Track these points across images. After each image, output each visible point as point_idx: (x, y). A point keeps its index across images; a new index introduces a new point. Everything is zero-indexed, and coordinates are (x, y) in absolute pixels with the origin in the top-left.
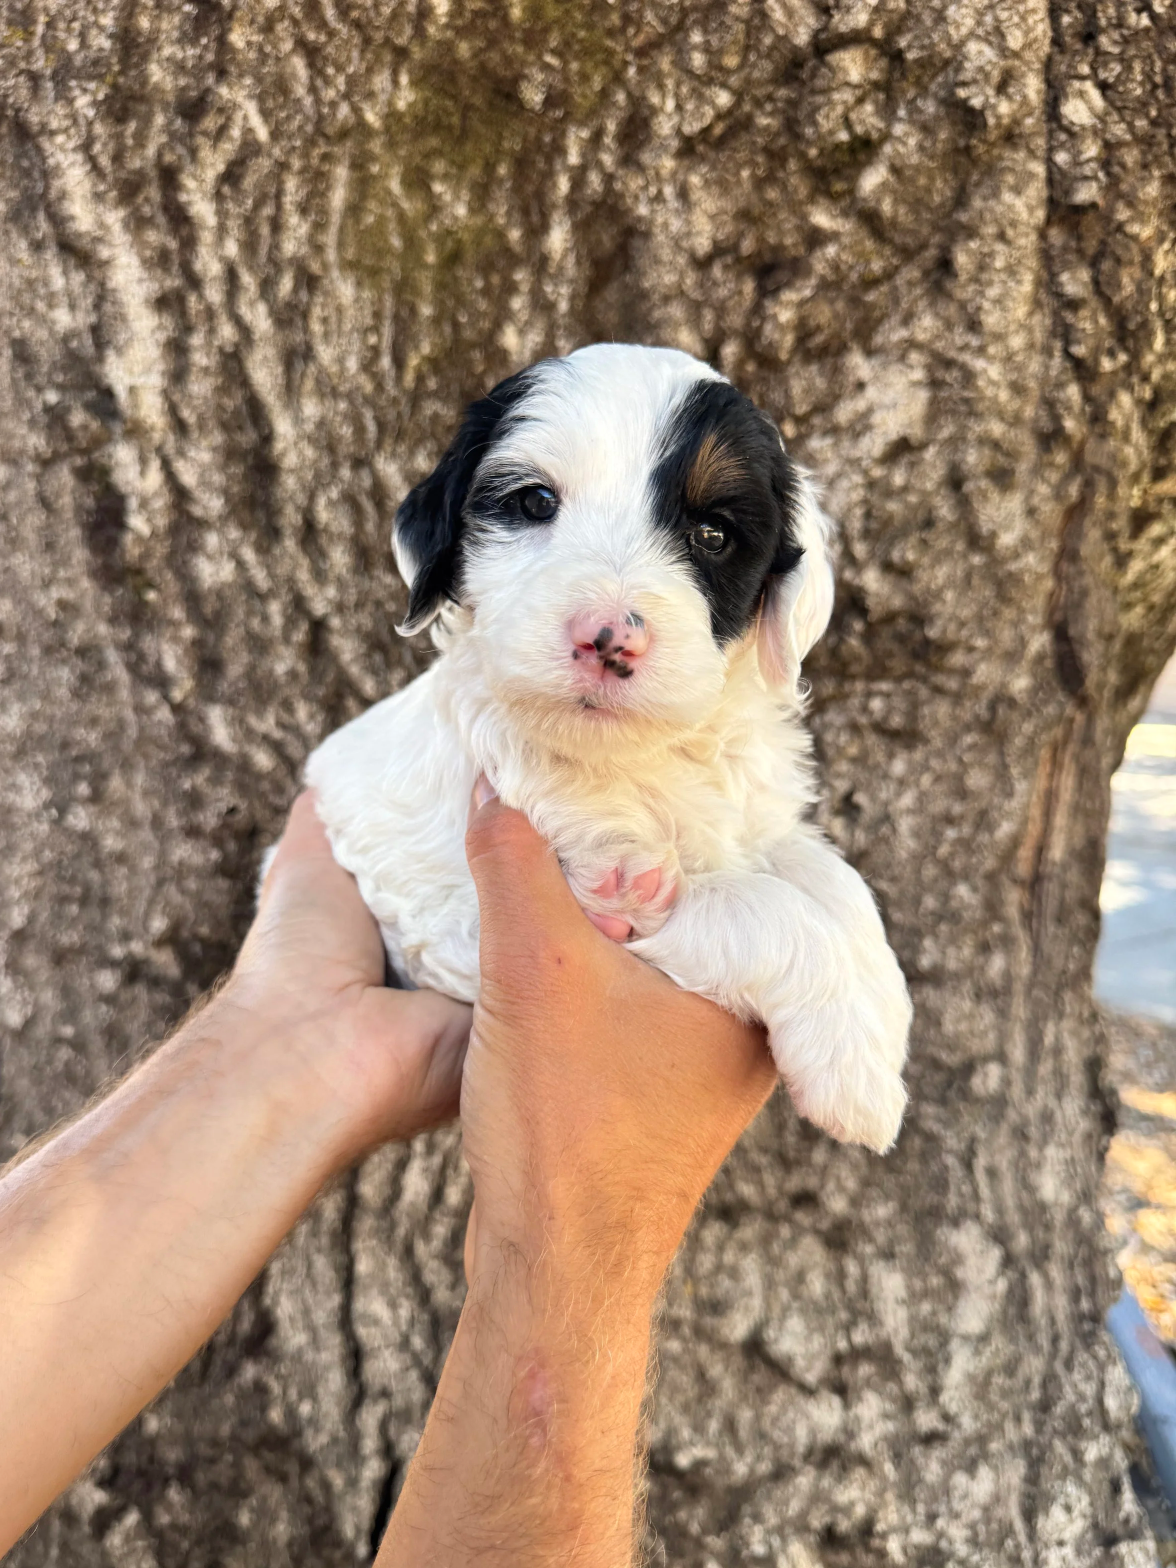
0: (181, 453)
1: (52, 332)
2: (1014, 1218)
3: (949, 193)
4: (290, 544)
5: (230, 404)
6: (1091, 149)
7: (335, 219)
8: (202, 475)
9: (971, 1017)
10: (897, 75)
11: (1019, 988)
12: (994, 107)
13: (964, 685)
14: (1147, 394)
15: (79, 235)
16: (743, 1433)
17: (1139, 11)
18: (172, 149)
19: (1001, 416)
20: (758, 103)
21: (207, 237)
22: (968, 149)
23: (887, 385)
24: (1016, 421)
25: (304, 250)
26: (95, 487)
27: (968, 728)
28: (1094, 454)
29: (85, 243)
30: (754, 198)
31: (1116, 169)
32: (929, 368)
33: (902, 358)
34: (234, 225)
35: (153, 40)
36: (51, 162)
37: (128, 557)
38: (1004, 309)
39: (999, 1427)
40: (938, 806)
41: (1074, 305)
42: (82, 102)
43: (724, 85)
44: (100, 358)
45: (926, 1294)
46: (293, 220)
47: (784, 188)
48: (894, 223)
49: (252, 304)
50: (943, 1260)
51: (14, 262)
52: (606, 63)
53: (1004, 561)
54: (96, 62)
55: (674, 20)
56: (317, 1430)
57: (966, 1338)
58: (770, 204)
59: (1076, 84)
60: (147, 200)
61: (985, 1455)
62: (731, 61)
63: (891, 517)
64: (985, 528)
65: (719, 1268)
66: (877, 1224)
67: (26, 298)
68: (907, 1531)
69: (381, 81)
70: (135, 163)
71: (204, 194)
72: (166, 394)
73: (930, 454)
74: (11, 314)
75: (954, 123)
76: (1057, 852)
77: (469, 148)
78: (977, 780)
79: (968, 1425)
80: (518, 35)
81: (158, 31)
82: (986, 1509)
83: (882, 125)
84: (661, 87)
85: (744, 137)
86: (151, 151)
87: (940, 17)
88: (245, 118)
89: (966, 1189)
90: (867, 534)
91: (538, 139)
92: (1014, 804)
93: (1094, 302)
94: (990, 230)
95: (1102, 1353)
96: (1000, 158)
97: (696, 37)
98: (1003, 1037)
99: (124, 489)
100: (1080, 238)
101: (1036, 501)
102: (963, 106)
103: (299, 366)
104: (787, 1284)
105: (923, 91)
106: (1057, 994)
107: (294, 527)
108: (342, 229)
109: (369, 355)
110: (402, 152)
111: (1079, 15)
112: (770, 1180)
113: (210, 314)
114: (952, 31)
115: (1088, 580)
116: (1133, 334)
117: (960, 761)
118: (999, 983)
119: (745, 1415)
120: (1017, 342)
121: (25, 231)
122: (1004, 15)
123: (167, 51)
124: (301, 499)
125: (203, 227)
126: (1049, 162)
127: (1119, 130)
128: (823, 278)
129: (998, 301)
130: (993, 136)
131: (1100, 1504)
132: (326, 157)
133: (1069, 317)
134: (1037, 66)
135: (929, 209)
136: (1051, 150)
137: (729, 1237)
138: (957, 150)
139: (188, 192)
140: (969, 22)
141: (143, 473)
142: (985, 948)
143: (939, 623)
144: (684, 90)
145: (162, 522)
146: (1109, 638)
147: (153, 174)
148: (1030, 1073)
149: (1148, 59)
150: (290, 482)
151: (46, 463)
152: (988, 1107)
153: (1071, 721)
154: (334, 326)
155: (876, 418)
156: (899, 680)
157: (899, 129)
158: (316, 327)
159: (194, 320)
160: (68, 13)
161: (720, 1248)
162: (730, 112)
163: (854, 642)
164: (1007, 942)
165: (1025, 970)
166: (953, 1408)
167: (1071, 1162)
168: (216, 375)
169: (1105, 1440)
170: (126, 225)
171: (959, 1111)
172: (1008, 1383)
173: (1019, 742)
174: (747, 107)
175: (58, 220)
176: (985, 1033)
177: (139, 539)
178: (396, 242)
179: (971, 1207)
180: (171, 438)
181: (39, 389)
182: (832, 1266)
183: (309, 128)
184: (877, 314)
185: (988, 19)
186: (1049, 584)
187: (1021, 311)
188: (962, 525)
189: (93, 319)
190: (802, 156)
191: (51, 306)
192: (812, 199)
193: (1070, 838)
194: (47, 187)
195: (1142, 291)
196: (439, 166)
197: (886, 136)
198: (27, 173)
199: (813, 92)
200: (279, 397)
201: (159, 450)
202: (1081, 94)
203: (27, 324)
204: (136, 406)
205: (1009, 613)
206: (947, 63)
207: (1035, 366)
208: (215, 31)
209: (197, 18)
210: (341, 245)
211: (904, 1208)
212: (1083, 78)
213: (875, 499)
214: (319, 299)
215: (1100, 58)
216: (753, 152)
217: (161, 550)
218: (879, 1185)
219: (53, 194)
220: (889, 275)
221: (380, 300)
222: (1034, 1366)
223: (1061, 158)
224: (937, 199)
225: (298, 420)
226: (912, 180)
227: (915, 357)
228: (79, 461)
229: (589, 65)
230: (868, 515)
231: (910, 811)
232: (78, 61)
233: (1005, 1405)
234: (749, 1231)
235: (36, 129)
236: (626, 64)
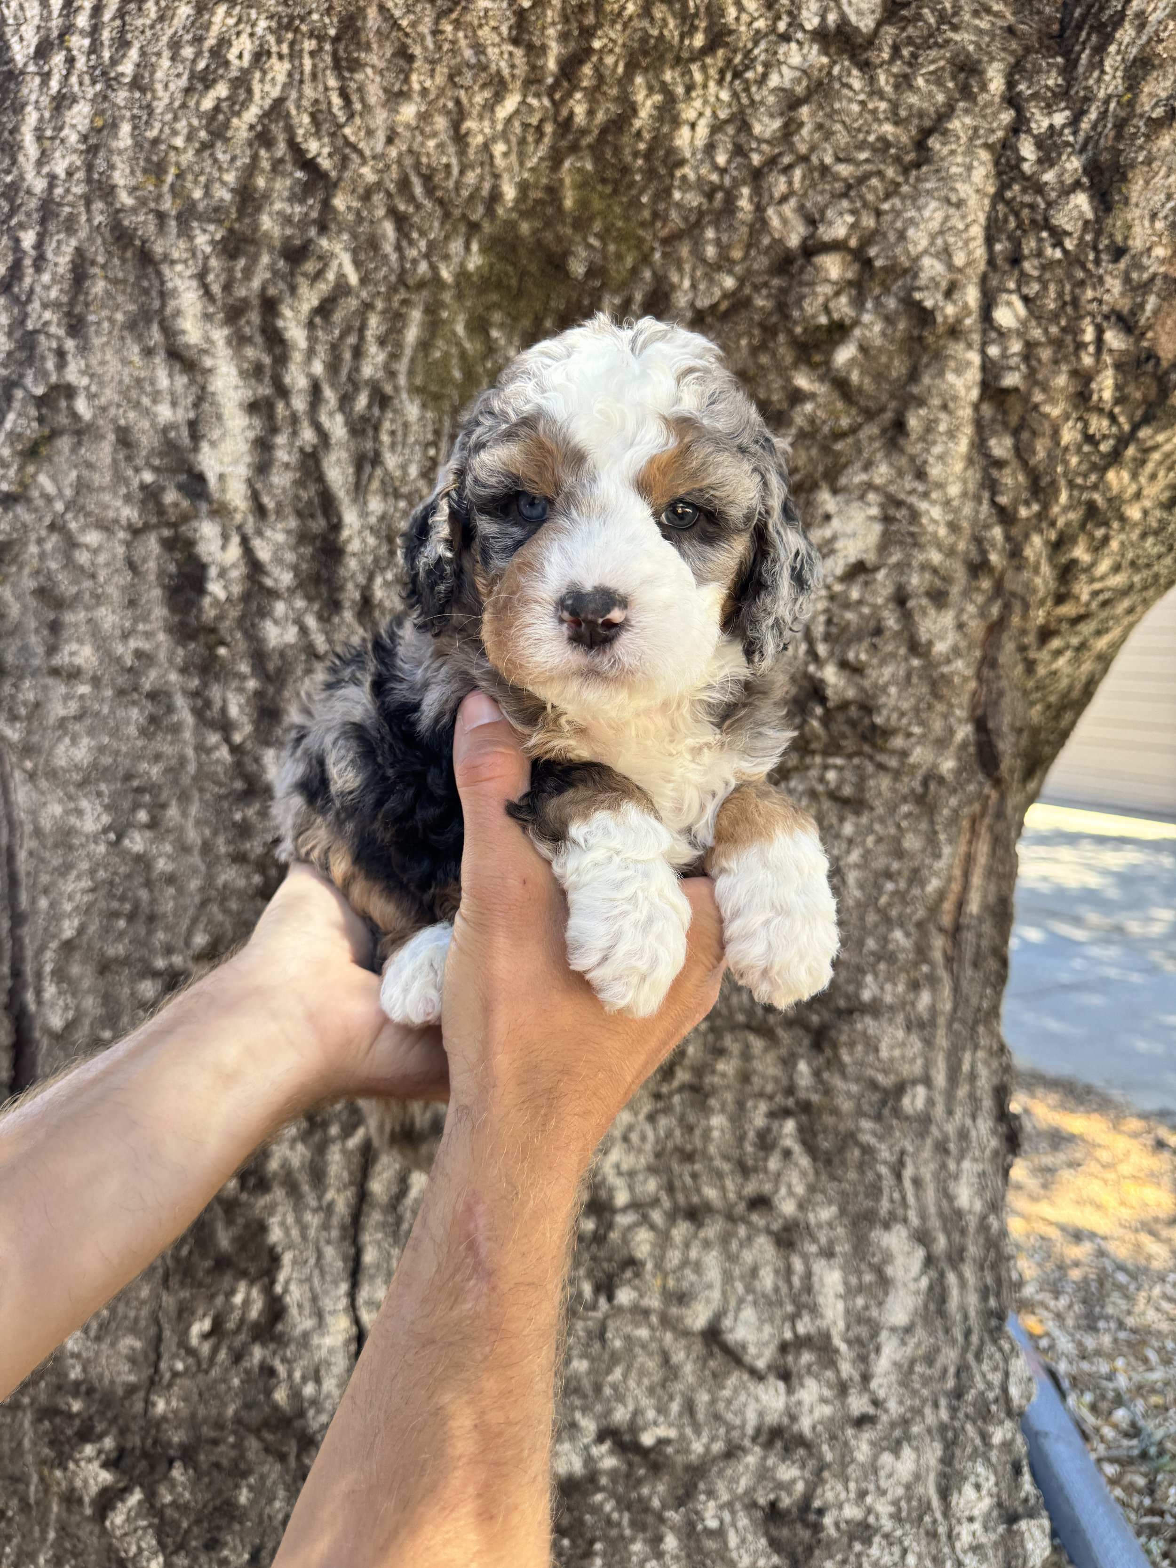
0: (259, 533)
1: (153, 424)
2: (935, 1223)
3: (904, 371)
4: (348, 615)
5: (304, 495)
6: (1016, 347)
7: (408, 352)
8: (275, 553)
9: (903, 1045)
10: (866, 276)
11: (942, 1021)
12: (942, 309)
13: (903, 764)
14: (1053, 536)
15: (188, 346)
16: (701, 1416)
17: (1054, 246)
18: (275, 284)
19: (939, 547)
20: (756, 288)
21: (297, 357)
22: (920, 339)
23: (849, 518)
24: (951, 552)
25: (380, 374)
26: (178, 555)
27: (905, 799)
28: (1012, 583)
29: (192, 354)
30: (750, 362)
31: (1034, 363)
32: (882, 506)
33: (862, 497)
34: (322, 350)
35: (266, 196)
36: (170, 285)
37: (204, 618)
38: (945, 464)
39: (918, 1412)
40: (879, 863)
41: (1000, 464)
42: (201, 240)
43: (730, 272)
44: (196, 449)
45: (860, 1289)
46: (373, 349)
47: (774, 355)
48: (860, 390)
49: (331, 414)
50: (875, 1260)
51: (126, 362)
52: (638, 247)
53: (938, 665)
54: (216, 210)
55: (693, 218)
56: (319, 1411)
57: (893, 1329)
58: (762, 367)
59: (1005, 296)
60: (248, 322)
61: (907, 1437)
62: (737, 254)
63: (848, 624)
64: (924, 637)
65: (685, 1263)
66: (820, 1226)
67: (134, 394)
68: (840, 1507)
69: (456, 246)
70: (241, 292)
71: (299, 322)
72: (250, 482)
73: (881, 575)
74: (119, 406)
75: (910, 318)
76: (974, 907)
77: (522, 304)
78: (912, 842)
79: (894, 1408)
80: (568, 220)
81: (272, 190)
82: (908, 1487)
83: (853, 314)
84: (680, 269)
85: (744, 314)
86: (256, 283)
87: (902, 236)
88: (340, 265)
89: (896, 1196)
90: (827, 637)
91: (579, 302)
92: (941, 865)
93: (1015, 464)
94: (936, 402)
95: (1007, 1347)
96: (945, 347)
97: (710, 234)
98: (928, 1065)
99: (205, 559)
100: (1005, 413)
101: (965, 617)
102: (919, 304)
103: (368, 468)
104: (742, 1277)
105: (887, 290)
106: (973, 1029)
107: (353, 602)
108: (413, 360)
109: (428, 464)
110: (469, 304)
111: (1007, 244)
112: (730, 1184)
113: (294, 419)
114: (911, 247)
115: (1004, 683)
116: (1044, 489)
117: (899, 826)
118: (926, 1016)
119: (702, 1398)
120: (954, 490)
121: (140, 338)
122: (951, 240)
123: (278, 206)
124: (361, 579)
125: (295, 347)
126: (983, 353)
127: (1037, 333)
128: (801, 429)
129: (941, 458)
130: (941, 330)
131: (1003, 1485)
132: (405, 302)
133: (995, 473)
134: (975, 280)
135: (887, 380)
136: (984, 344)
137: (695, 1236)
138: (911, 338)
139: (285, 319)
140: (924, 243)
141: (224, 547)
142: (915, 986)
143: (885, 712)
144: (698, 273)
145: (237, 590)
146: (1020, 731)
147: (255, 302)
148: (950, 1095)
149: (1060, 282)
150: (353, 564)
151: (136, 532)
152: (915, 1125)
153: (988, 797)
154: (399, 438)
155: (839, 545)
156: (850, 757)
157: (867, 318)
158: (385, 438)
159: (279, 423)
160: (196, 168)
161: (687, 1245)
162: (734, 293)
163: (815, 723)
164: (932, 980)
165: (947, 1007)
166: (882, 1394)
167: (982, 1175)
168: (295, 470)
169: (1009, 1425)
170: (229, 342)
171: (891, 1127)
172: (928, 1372)
173: (946, 812)
174: (747, 291)
175: (169, 332)
176: (913, 1060)
177: (216, 603)
178: (457, 374)
179: (900, 1212)
180: (251, 520)
181: (137, 470)
182: (780, 1264)
183: (393, 278)
184: (843, 460)
185: (939, 242)
186: (973, 685)
187: (958, 466)
188: (906, 634)
189: (192, 415)
190: (790, 332)
191: (155, 401)
192: (795, 365)
193: (985, 897)
194: (163, 305)
195: (1051, 457)
196: (497, 317)
197: (856, 322)
198: (146, 292)
199: (801, 284)
200: (348, 492)
201: (239, 528)
202: (1009, 304)
203: (132, 415)
204: (223, 491)
205: (940, 707)
206: (905, 271)
207: (967, 510)
208: (320, 195)
209: (306, 184)
210: (411, 373)
211: (843, 1211)
212: (1010, 292)
213: (835, 609)
214: (390, 415)
215: (1023, 278)
216: (751, 326)
217: (234, 613)
218: (824, 1192)
219: (168, 311)
220: (854, 430)
221: (440, 421)
222: (949, 1356)
223: (993, 351)
224: (894, 374)
225: (364, 514)
226: (876, 358)
227: (872, 497)
228: (166, 533)
229: (624, 248)
230: (829, 622)
231: (857, 866)
232: (201, 207)
233: (925, 1392)
234: (712, 1230)
235: (158, 257)
236: (653, 249)
